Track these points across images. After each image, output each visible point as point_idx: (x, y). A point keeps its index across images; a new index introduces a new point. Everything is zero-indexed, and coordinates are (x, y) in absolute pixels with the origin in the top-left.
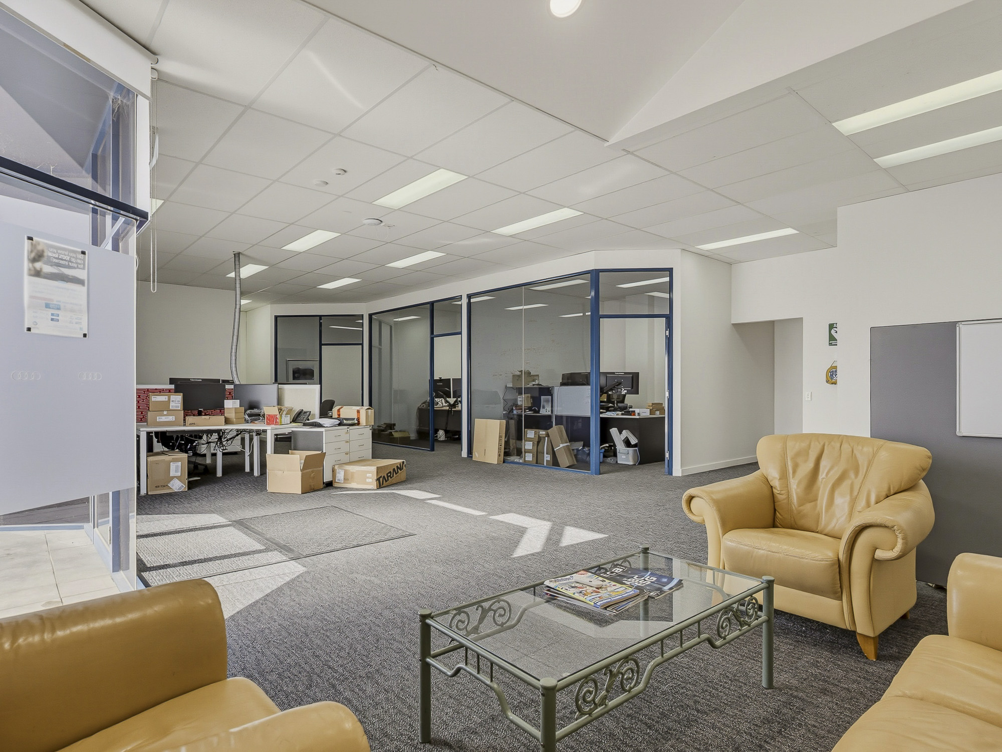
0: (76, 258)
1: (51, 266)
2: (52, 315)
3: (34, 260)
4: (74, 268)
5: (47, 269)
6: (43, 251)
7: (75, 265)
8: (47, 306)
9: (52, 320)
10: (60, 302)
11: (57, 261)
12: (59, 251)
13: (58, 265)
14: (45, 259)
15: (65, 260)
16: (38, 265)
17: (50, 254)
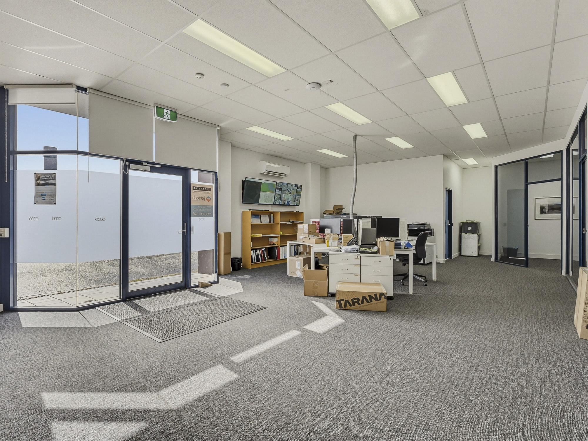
0: (52, 176)
1: (43, 181)
2: (43, 198)
3: (37, 180)
4: (51, 180)
5: (41, 182)
6: (40, 176)
7: (51, 179)
8: (42, 195)
9: (43, 199)
10: (46, 193)
11: (44, 179)
12: (45, 175)
13: (45, 180)
14: (40, 179)
15: (48, 178)
16: (38, 182)
17: (42, 177)
